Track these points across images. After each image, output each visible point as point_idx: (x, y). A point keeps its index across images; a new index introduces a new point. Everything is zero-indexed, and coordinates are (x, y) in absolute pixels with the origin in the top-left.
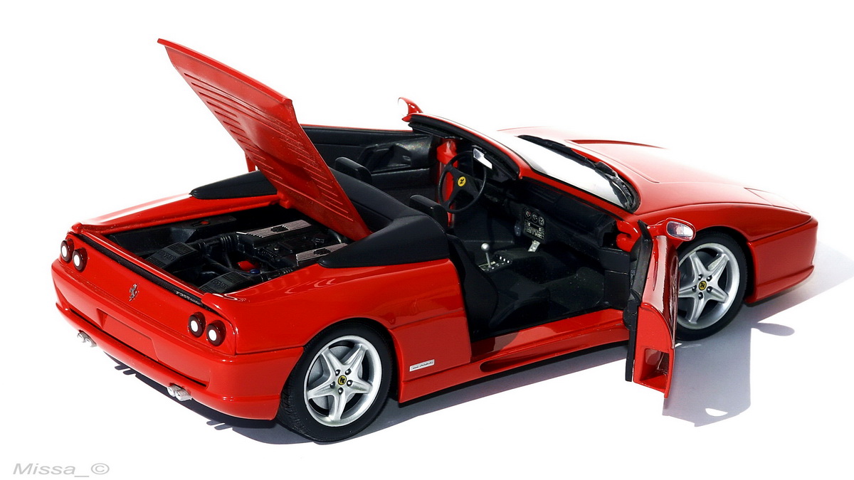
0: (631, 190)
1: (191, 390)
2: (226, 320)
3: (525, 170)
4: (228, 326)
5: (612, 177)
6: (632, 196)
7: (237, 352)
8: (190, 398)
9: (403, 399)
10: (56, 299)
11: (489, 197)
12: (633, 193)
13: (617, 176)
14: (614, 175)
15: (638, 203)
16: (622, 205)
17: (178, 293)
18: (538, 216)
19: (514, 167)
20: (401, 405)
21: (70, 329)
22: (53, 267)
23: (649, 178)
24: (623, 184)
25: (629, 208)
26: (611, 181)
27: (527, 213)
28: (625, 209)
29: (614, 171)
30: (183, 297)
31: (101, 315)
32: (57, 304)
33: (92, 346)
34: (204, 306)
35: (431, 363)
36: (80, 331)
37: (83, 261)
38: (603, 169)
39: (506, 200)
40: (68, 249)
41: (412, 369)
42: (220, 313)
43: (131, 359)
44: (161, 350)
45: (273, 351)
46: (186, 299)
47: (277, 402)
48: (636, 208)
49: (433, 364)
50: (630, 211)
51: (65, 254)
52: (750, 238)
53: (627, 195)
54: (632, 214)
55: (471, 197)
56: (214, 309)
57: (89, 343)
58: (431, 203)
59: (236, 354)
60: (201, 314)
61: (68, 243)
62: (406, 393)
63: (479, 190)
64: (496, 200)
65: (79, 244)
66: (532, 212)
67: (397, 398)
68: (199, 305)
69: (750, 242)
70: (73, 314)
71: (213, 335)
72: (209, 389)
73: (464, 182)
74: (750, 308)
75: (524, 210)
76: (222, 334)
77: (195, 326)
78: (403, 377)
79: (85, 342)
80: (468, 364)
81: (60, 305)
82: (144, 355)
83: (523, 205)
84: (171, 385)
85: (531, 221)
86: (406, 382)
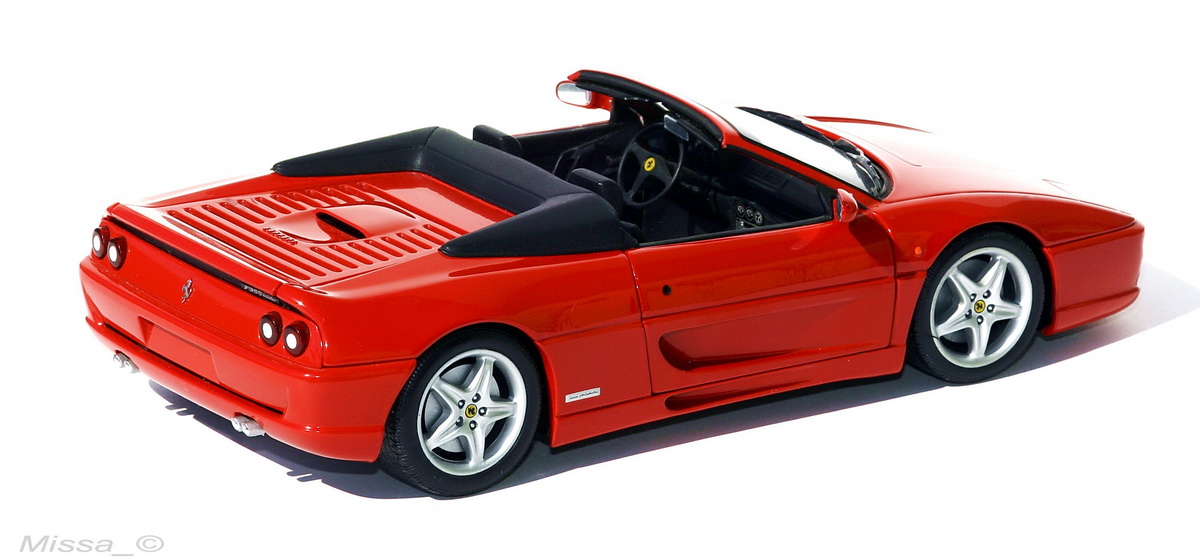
0: (880, 171)
1: (265, 421)
2: (311, 320)
3: (730, 136)
4: (314, 331)
5: (855, 156)
6: (882, 180)
7: (325, 364)
8: (262, 433)
9: (556, 442)
10: (86, 312)
11: (688, 186)
12: (883, 176)
13: (862, 154)
14: (858, 153)
15: (890, 188)
16: (867, 190)
17: (246, 287)
18: (754, 211)
19: (715, 132)
20: (555, 451)
21: (103, 350)
22: (83, 268)
23: (909, 160)
24: (869, 164)
25: (876, 193)
26: (854, 161)
27: (740, 208)
28: (870, 195)
29: (858, 150)
30: (253, 294)
31: (145, 325)
32: (87, 319)
33: (133, 372)
34: (281, 304)
35: (595, 392)
36: (118, 352)
37: (122, 253)
38: (845, 148)
39: (711, 193)
40: (101, 240)
41: (569, 399)
42: (303, 311)
43: (183, 383)
44: (224, 367)
45: (375, 363)
46: (257, 295)
47: (380, 436)
48: (886, 194)
49: (599, 394)
50: (877, 198)
51: (98, 246)
52: (1046, 243)
53: (874, 178)
54: (880, 201)
55: (662, 185)
56: (295, 306)
57: (129, 368)
58: (600, 178)
59: (323, 367)
60: (278, 314)
61: (103, 233)
62: (560, 436)
63: (672, 176)
64: (696, 189)
65: (116, 232)
66: (746, 206)
67: (548, 441)
68: (275, 303)
69: (1047, 247)
70: (109, 330)
71: (292, 341)
72: (286, 416)
73: (653, 165)
74: (1048, 342)
75: (736, 204)
76: (304, 339)
77: (268, 331)
78: (556, 411)
79: (123, 366)
80: (648, 397)
81: (91, 318)
82: (201, 377)
83: (734, 197)
84: (237, 415)
85: (744, 218)
86: (561, 418)
